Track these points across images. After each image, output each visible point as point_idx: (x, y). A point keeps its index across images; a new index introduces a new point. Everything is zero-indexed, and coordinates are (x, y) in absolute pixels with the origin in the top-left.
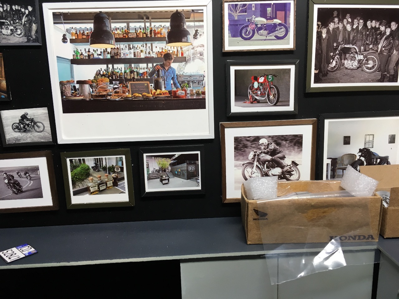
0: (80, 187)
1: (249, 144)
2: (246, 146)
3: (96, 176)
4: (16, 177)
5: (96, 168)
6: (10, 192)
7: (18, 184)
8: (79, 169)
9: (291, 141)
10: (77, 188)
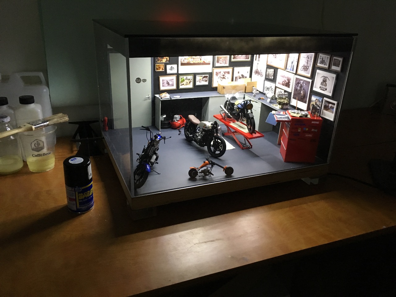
0: (182, 84)
1: (219, 73)
2: (218, 74)
3: (186, 81)
4: (169, 81)
5: (186, 79)
6: (167, 85)
7: (169, 83)
8: (182, 79)
9: (227, 73)
10: (181, 84)
